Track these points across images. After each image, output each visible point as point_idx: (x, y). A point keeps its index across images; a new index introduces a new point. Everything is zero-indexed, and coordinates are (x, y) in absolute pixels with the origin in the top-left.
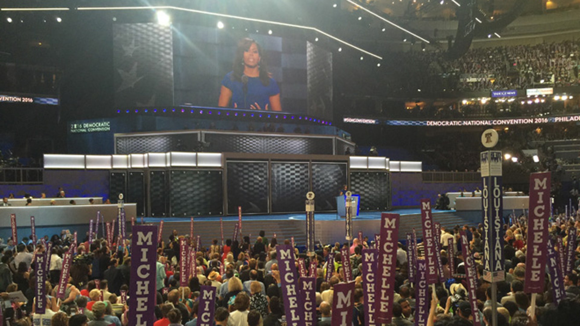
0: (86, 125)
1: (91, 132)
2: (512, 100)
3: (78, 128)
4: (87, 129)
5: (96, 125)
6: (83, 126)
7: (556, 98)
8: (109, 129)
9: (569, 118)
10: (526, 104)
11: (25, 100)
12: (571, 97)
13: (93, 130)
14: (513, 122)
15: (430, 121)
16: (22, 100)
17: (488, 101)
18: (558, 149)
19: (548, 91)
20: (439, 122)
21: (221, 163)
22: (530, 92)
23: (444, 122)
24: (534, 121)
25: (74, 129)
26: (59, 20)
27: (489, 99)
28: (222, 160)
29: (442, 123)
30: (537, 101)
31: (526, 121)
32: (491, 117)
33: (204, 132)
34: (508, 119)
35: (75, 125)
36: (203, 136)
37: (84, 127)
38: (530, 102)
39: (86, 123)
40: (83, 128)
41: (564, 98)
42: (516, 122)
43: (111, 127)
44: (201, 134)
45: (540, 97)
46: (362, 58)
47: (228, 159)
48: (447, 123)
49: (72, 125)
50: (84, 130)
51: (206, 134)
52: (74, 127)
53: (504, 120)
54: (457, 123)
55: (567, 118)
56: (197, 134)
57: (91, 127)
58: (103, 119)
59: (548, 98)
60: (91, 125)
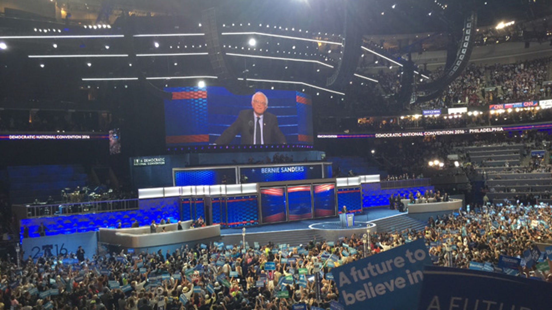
0: (146, 160)
1: (150, 166)
2: (438, 115)
3: (139, 162)
4: (147, 163)
5: (154, 160)
6: (143, 160)
7: (470, 114)
8: (163, 163)
9: (479, 130)
10: (448, 118)
11: (84, 137)
12: (481, 113)
13: (152, 163)
14: (439, 133)
15: (378, 133)
16: (82, 137)
17: (420, 117)
18: (472, 154)
19: (464, 110)
20: (385, 134)
21: (257, 189)
22: (451, 111)
23: (388, 134)
24: (454, 132)
25: (136, 163)
26: (89, 65)
27: (421, 116)
28: (257, 188)
29: (387, 135)
30: (456, 117)
31: (448, 132)
32: (422, 129)
33: (240, 167)
34: (435, 132)
35: (137, 161)
36: (239, 169)
37: (145, 161)
38: (450, 117)
39: (146, 159)
40: (143, 162)
41: (476, 113)
42: (441, 133)
43: (165, 162)
44: (238, 168)
45: (458, 114)
46: (332, 97)
47: (261, 187)
48: (391, 135)
49: (135, 160)
50: (145, 164)
51: (241, 168)
52: (136, 161)
53: (432, 131)
54: (399, 135)
55: (478, 130)
56: (234, 169)
57: (149, 162)
58: (159, 156)
59: (465, 115)
60: (150, 160)
